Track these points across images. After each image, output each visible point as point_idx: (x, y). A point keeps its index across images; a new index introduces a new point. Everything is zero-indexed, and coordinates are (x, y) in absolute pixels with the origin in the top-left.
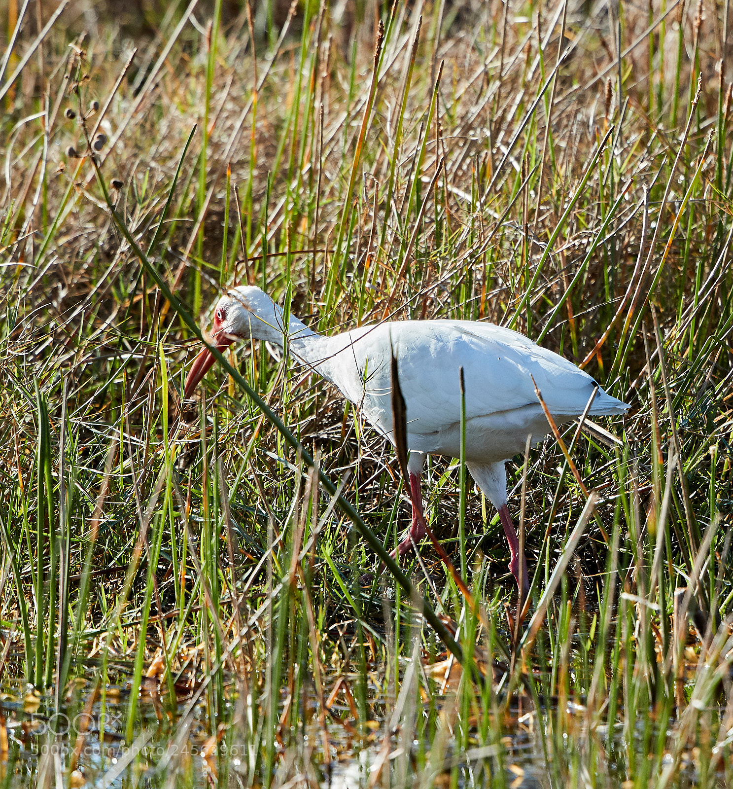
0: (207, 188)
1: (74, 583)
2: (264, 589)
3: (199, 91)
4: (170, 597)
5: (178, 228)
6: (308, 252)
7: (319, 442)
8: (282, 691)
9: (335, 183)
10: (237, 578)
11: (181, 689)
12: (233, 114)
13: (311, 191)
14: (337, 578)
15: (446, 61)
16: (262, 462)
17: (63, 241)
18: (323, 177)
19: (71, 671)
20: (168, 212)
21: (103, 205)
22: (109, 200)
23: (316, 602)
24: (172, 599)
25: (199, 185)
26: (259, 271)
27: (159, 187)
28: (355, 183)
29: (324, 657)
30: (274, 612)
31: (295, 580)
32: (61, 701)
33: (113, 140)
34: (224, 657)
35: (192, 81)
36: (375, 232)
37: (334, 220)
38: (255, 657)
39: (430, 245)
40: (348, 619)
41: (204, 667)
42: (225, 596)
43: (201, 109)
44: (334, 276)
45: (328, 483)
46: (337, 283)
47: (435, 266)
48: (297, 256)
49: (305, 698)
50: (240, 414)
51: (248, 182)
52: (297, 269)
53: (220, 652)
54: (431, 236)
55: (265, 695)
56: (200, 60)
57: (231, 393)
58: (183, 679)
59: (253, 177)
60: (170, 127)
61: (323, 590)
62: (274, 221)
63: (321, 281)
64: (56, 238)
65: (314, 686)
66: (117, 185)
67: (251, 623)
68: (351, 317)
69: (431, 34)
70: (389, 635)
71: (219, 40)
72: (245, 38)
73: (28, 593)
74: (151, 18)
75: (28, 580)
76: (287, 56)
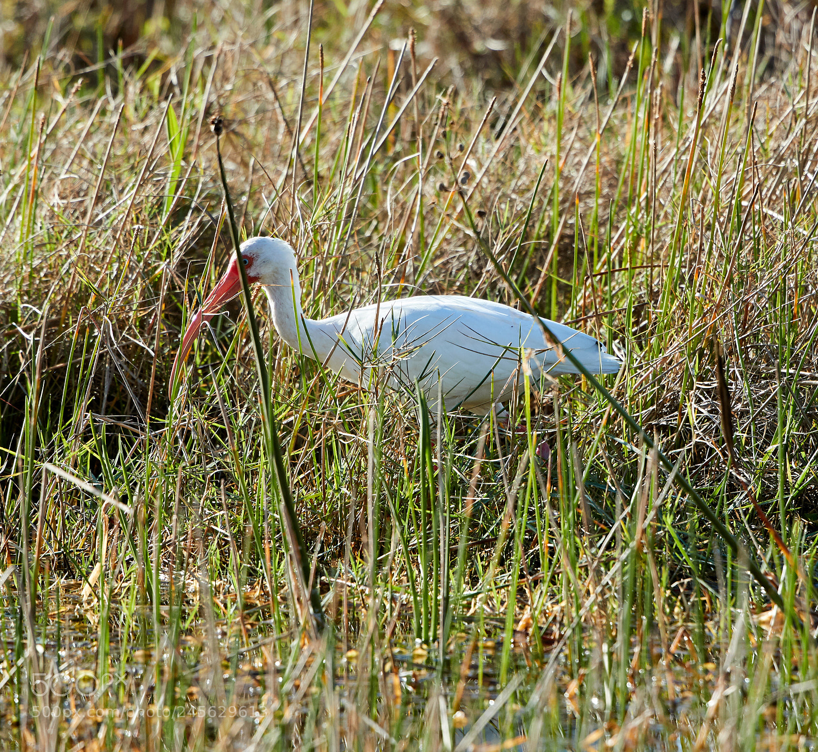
0: (560, 215)
1: (453, 553)
2: (615, 554)
3: (551, 132)
4: (536, 562)
5: (536, 250)
6: (647, 267)
7: (659, 428)
8: (632, 640)
9: (668, 208)
10: (592, 545)
11: (547, 640)
12: (582, 152)
13: (648, 216)
14: (677, 543)
15: (760, 103)
16: (613, 448)
17: (438, 263)
18: (657, 203)
19: (453, 627)
20: (526, 236)
21: (470, 232)
22: (474, 227)
23: (659, 563)
24: (538, 565)
25: (553, 213)
26: (606, 284)
27: (518, 216)
28: (685, 208)
29: (668, 610)
30: (624, 575)
31: (641, 545)
32: (445, 653)
33: (479, 176)
34: (582, 612)
35: (545, 124)
36: (702, 250)
37: (668, 240)
38: (609, 611)
39: (750, 259)
40: (687, 577)
41: (565, 621)
42: (583, 559)
43: (553, 148)
44: (669, 287)
45: (668, 462)
46: (672, 293)
47: (755, 276)
48: (637, 270)
49: (651, 645)
50: (592, 405)
51: (594, 209)
52: (638, 282)
53: (579, 607)
54: (750, 251)
55: (617, 645)
56: (552, 107)
57: (584, 389)
58: (549, 632)
59: (598, 205)
60: (527, 163)
61: (666, 553)
62: (618, 242)
63: (658, 292)
64: (432, 261)
65: (659, 634)
66: (481, 214)
67: (604, 582)
68: (684, 321)
69: (746, 81)
70: (722, 590)
71: (567, 89)
72: (589, 87)
73: (415, 562)
74: (508, 72)
75: (414, 551)
76: (625, 102)
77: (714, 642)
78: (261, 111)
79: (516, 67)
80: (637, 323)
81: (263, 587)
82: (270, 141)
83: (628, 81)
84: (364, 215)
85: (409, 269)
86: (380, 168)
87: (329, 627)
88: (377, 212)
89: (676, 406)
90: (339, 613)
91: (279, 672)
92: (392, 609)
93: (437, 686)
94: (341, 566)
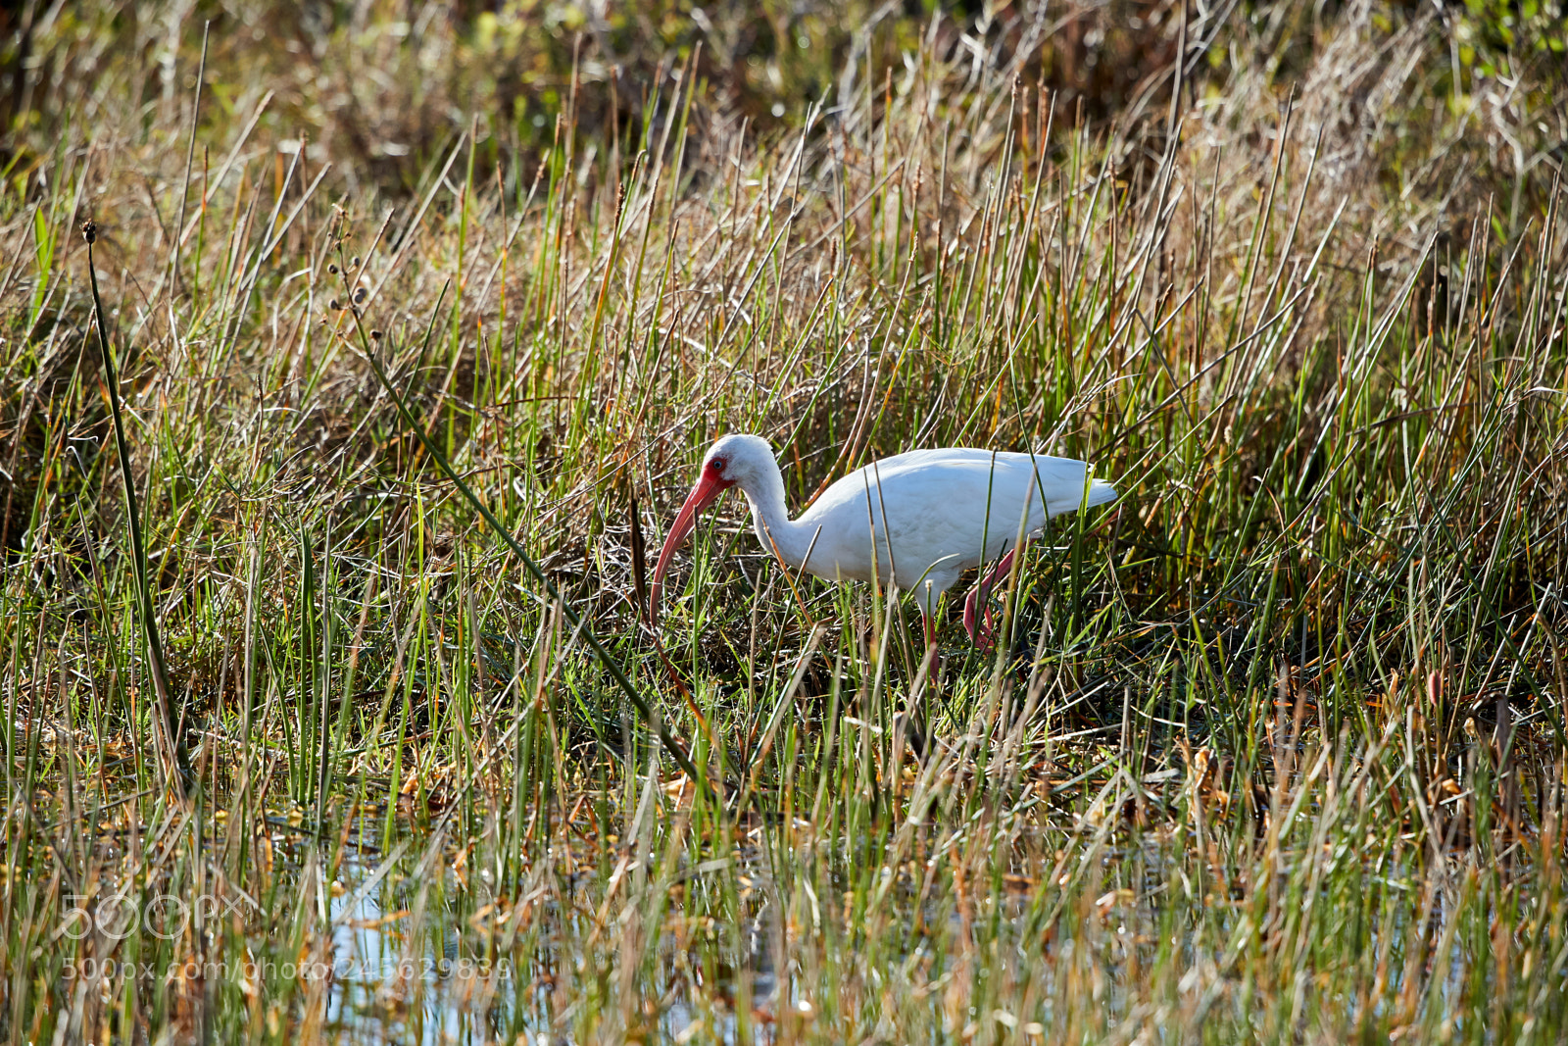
0: (460, 338)
1: (334, 706)
2: (512, 712)
3: (453, 248)
4: (424, 719)
5: (433, 376)
6: (553, 398)
7: (564, 576)
8: (527, 807)
9: (578, 334)
10: (486, 703)
11: (434, 805)
12: (484, 270)
13: (556, 342)
14: (579, 701)
15: (683, 221)
16: (512, 595)
17: (325, 387)
18: (567, 329)
19: (332, 788)
20: (423, 361)
21: (363, 354)
22: (368, 350)
23: (560, 724)
24: (426, 721)
25: (452, 336)
26: (508, 416)
27: (415, 338)
28: (597, 335)
29: (567, 776)
30: (520, 734)
31: (539, 704)
32: (323, 816)
33: (372, 294)
34: (475, 775)
35: (446, 239)
36: (615, 380)
37: (578, 369)
38: (503, 775)
39: (667, 392)
40: (589, 740)
41: (456, 785)
42: (475, 718)
43: (454, 265)
44: (577, 421)
45: (572, 615)
46: (580, 427)
47: (671, 411)
48: (543, 402)
49: (549, 813)
50: (490, 549)
51: (497, 333)
52: (543, 414)
53: (471, 770)
54: (667, 383)
55: (512, 811)
56: (453, 220)
57: (481, 530)
58: (436, 796)
59: (502, 329)
60: (426, 282)
61: (567, 713)
62: (522, 370)
63: (565, 425)
64: (319, 385)
65: (557, 802)
66: (376, 336)
67: (499, 744)
68: (593, 458)
69: (668, 197)
70: (627, 756)
71: (472, 201)
72: (496, 199)
73: (292, 715)
74: (408, 180)
75: (292, 703)
76: (535, 215)
77: (616, 813)
78: (137, 216)
79: (416, 174)
80: (541, 459)
81: (125, 738)
82: (145, 248)
83: (538, 192)
84: (247, 333)
85: (294, 394)
86: (265, 282)
87: (197, 784)
88: (261, 330)
89: (580, 551)
90: (208, 769)
91: (141, 831)
92: (266, 767)
93: (313, 853)
94: (211, 717)
